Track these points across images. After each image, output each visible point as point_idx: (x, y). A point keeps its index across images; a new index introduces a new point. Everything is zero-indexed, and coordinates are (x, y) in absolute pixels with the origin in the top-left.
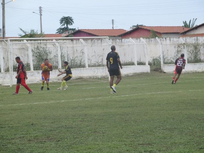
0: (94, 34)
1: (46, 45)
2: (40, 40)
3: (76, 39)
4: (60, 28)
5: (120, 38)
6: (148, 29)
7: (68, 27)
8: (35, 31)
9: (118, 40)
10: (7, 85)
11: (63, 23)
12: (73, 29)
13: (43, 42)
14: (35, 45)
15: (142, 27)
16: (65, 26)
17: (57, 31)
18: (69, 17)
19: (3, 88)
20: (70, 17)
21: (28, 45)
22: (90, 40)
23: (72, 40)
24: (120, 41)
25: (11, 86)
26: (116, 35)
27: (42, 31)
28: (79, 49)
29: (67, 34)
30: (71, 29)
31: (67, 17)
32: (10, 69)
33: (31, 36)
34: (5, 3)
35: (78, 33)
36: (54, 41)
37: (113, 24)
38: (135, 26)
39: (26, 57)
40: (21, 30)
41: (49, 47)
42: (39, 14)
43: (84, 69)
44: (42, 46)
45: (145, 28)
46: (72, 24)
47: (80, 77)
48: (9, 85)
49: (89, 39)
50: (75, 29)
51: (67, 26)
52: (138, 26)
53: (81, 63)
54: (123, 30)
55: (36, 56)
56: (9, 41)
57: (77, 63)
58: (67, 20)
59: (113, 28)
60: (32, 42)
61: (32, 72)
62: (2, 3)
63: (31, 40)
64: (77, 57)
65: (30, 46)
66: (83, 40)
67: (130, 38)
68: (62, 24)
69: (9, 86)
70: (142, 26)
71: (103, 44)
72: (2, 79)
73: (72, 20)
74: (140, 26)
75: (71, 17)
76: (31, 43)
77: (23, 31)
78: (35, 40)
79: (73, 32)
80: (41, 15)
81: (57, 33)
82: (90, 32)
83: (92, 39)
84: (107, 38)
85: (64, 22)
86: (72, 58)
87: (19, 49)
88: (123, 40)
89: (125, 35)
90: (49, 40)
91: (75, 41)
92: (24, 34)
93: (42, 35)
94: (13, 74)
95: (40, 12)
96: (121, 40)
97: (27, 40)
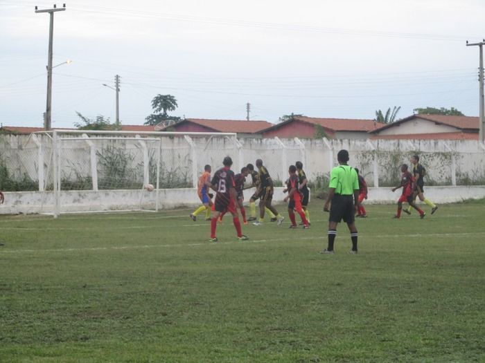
0: (214, 127)
1: (124, 144)
2: (114, 135)
3: (178, 136)
4: (152, 115)
5: (260, 136)
6: (311, 122)
7: (166, 114)
8: (105, 119)
9: (254, 140)
10: (49, 214)
11: (158, 107)
12: (175, 119)
13: (118, 140)
14: (103, 144)
15: (301, 119)
16: (162, 111)
17: (146, 121)
18: (169, 96)
19: (41, 219)
20: (171, 95)
21: (90, 143)
22: (204, 139)
23: (171, 137)
24: (259, 141)
25: (55, 217)
26: (253, 132)
27: (118, 120)
28: (183, 153)
29: (165, 126)
30: (171, 118)
31: (166, 97)
32: (55, 186)
33: (97, 127)
34: (53, 66)
35: (184, 125)
36: (138, 137)
37: (248, 111)
38: (289, 117)
39: (87, 166)
40: (80, 115)
41: (130, 148)
42: (115, 88)
43: (189, 191)
44: (118, 146)
45: (306, 120)
46: (174, 108)
47: (183, 204)
48: (52, 214)
49: (201, 136)
50: (179, 118)
51: (165, 111)
52: (293, 116)
53: (185, 180)
54: (266, 122)
55: (105, 164)
56: (55, 134)
57: (179, 178)
58: (166, 102)
59: (248, 118)
60: (98, 138)
61: (95, 192)
62: (47, 67)
63: (97, 135)
64: (179, 168)
65: (94, 145)
66: (191, 139)
67: (276, 138)
68: (156, 109)
69: (52, 216)
70: (300, 116)
71: (228, 147)
72: (40, 203)
73: (174, 102)
74: (297, 116)
75: (173, 97)
76: (97, 140)
77: (83, 118)
78: (104, 135)
79: (174, 123)
80: (118, 90)
81: (148, 123)
82: (205, 125)
83: (207, 137)
84: (234, 135)
85: (159, 104)
86: (169, 170)
87: (75, 150)
88: (264, 140)
89: (270, 131)
90: (130, 135)
91: (176, 140)
92: (84, 124)
93: (117, 126)
94: (61, 195)
95: (117, 86)
96: (261, 139)
97: (89, 135)
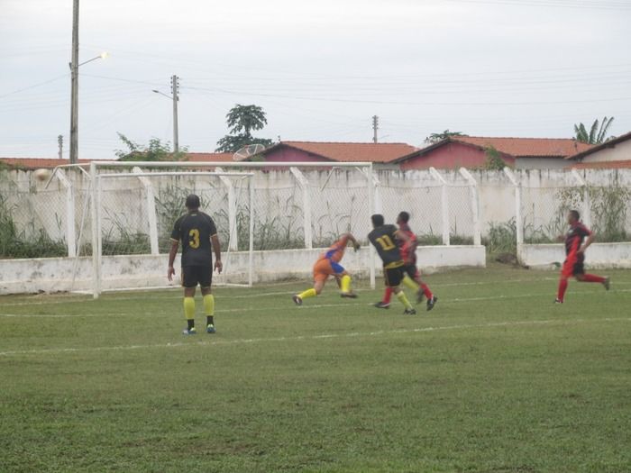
0: (325, 155)
1: (192, 183)
2: (178, 168)
3: (276, 168)
4: (228, 137)
5: (398, 167)
6: (476, 143)
7: (249, 135)
8: (162, 144)
9: (393, 172)
10: (86, 292)
11: (236, 124)
12: (263, 142)
13: (184, 175)
14: (160, 183)
15: (460, 139)
16: (243, 131)
17: (219, 146)
18: (254, 106)
19: (74, 300)
20: (257, 106)
21: (146, 182)
22: (316, 172)
23: (265, 170)
24: (401, 175)
25: (96, 296)
26: (386, 161)
27: (177, 145)
28: (284, 195)
29: (249, 154)
30: (257, 141)
31: (249, 108)
32: (94, 248)
33: (151, 156)
34: (80, 62)
35: (280, 151)
36: (218, 171)
37: (375, 129)
38: (440, 136)
39: (136, 216)
40: (124, 138)
41: (202, 189)
42: (172, 96)
43: (300, 253)
44: (184, 185)
45: (468, 141)
46: (261, 126)
47: (290, 274)
48: (90, 292)
49: (312, 168)
50: (270, 140)
51: (247, 130)
52: (446, 135)
53: (288, 237)
54: (405, 145)
55: (164, 214)
56: (93, 169)
57: (278, 234)
58: (248, 116)
59: (375, 139)
60: (153, 173)
61: (155, 258)
62: (70, 64)
63: (150, 168)
64: (278, 218)
65: (150, 184)
66: (299, 172)
67: (432, 169)
68: (233, 127)
69: (91, 296)
70: (457, 134)
71: (352, 185)
72: (71, 275)
73: (261, 115)
74: (453, 134)
75: (260, 108)
76: (150, 176)
77: (129, 143)
78: (161, 168)
79: (264, 149)
80: (176, 99)
81: (219, 150)
82: (313, 150)
83: (321, 170)
84: (368, 166)
85: (238, 120)
86: (264, 222)
87: (118, 193)
88: (408, 173)
89: (412, 159)
90: (202, 168)
91: (273, 175)
92: (128, 151)
93: (179, 155)
94: (103, 263)
95: (175, 92)
96: (404, 172)
97: (142, 168)
